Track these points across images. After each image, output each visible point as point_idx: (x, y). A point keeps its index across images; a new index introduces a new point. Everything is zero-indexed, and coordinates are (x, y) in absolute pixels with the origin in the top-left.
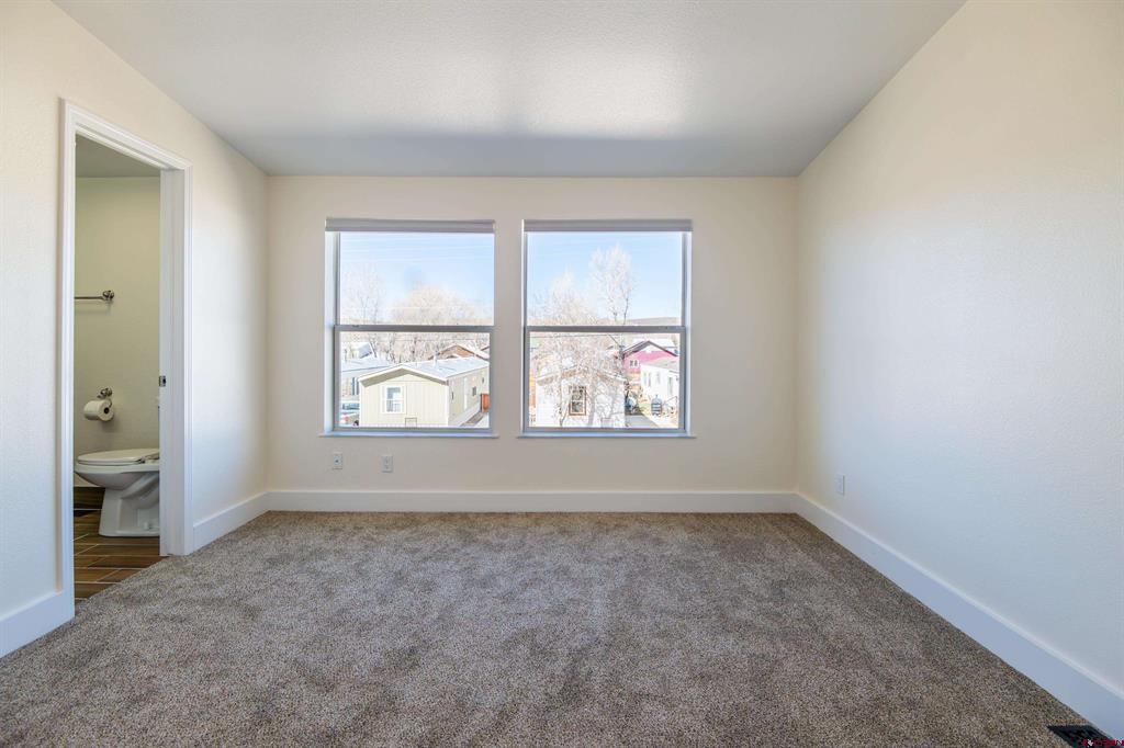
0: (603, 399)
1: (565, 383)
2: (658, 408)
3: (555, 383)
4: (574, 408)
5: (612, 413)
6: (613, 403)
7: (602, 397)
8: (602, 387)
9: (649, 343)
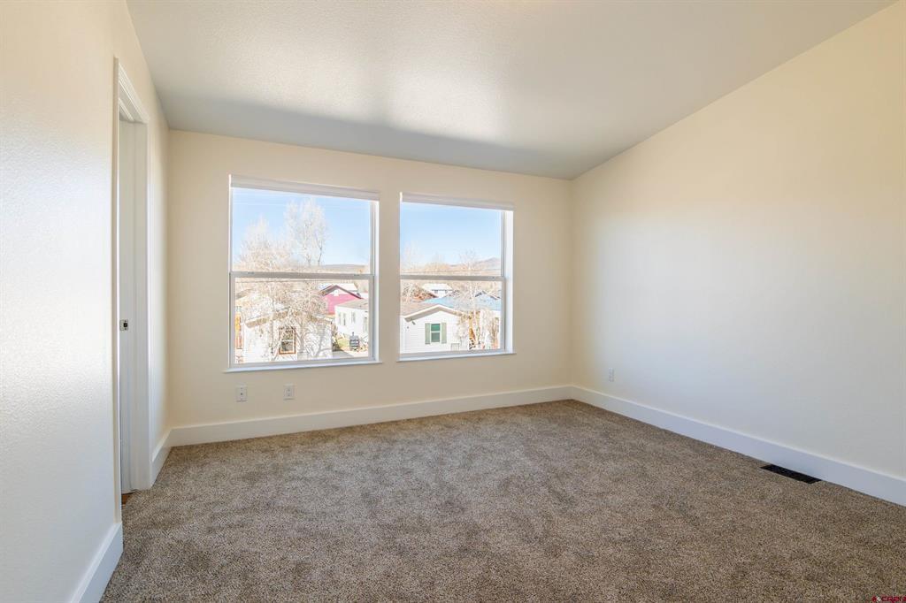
0: (312, 337)
1: (277, 324)
2: (355, 344)
3: (268, 324)
4: (285, 347)
5: (320, 350)
6: (321, 341)
7: (311, 335)
8: (311, 327)
9: (337, 287)
